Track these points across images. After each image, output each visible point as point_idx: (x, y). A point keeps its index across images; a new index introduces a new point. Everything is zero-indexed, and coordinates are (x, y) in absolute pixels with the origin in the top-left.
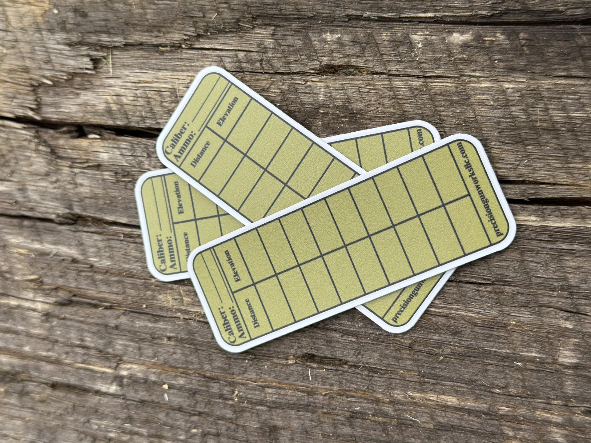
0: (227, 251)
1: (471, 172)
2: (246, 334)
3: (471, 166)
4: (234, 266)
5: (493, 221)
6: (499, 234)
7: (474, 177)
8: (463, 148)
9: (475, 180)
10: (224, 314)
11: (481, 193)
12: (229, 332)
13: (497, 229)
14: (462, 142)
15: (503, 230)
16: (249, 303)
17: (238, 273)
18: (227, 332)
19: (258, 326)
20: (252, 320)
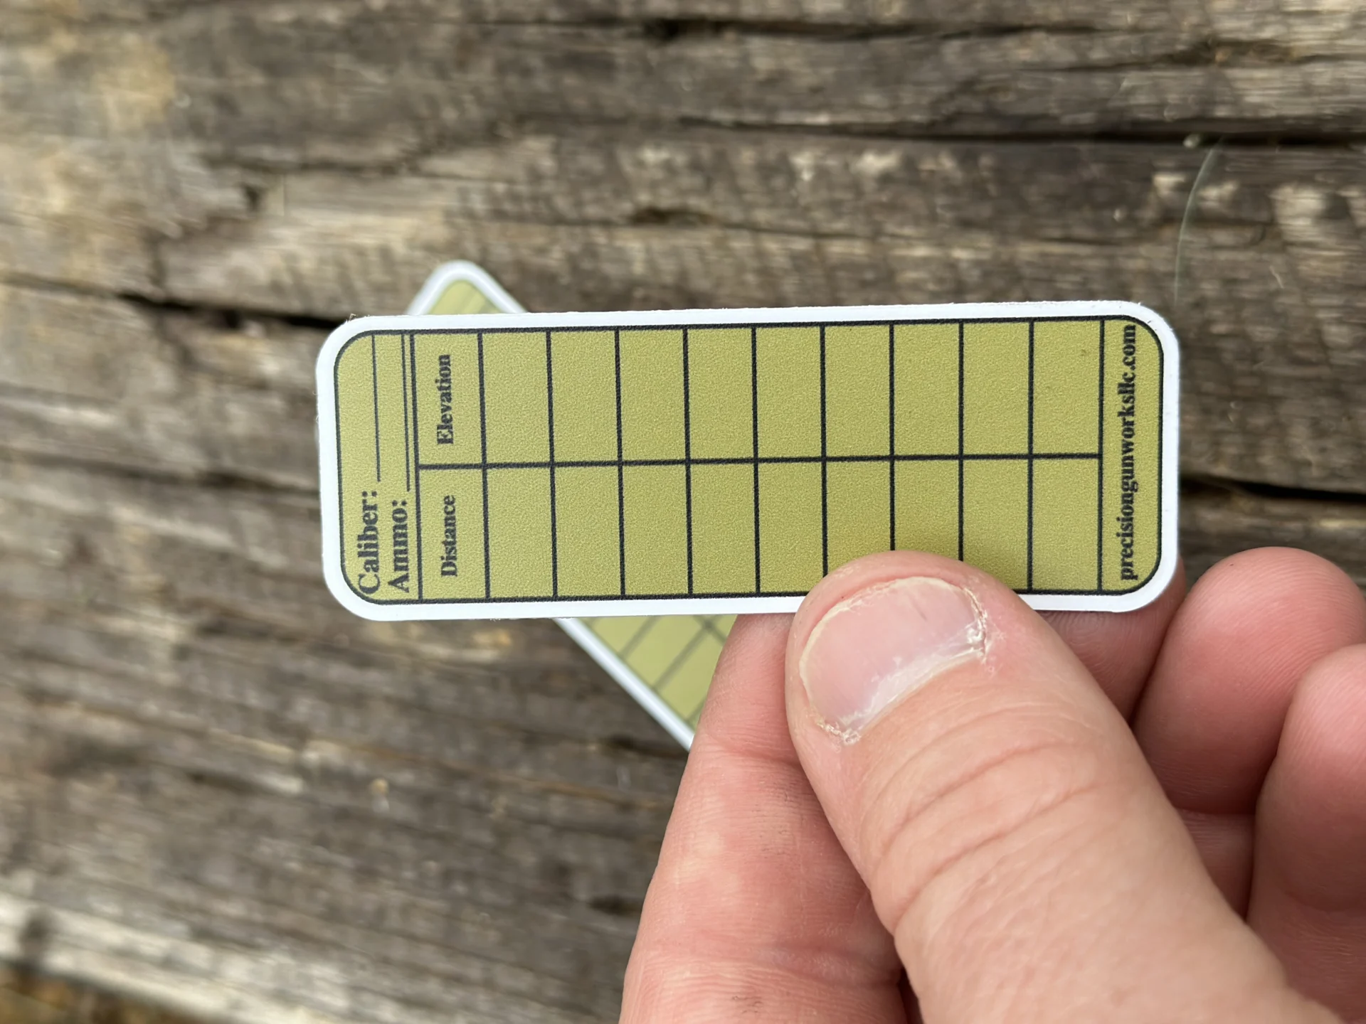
0: (448, 357)
1: (1129, 405)
2: (412, 583)
3: (1132, 392)
4: (449, 400)
5: (1128, 540)
6: (1128, 573)
7: (1129, 419)
8: (1133, 341)
9: (1129, 429)
10: (372, 512)
11: (1128, 463)
12: (367, 562)
13: (1128, 560)
14: (1139, 327)
15: (1141, 569)
16: (450, 508)
17: (454, 423)
18: (363, 559)
19: (454, 573)
20: (441, 551)
